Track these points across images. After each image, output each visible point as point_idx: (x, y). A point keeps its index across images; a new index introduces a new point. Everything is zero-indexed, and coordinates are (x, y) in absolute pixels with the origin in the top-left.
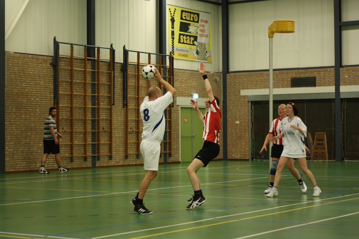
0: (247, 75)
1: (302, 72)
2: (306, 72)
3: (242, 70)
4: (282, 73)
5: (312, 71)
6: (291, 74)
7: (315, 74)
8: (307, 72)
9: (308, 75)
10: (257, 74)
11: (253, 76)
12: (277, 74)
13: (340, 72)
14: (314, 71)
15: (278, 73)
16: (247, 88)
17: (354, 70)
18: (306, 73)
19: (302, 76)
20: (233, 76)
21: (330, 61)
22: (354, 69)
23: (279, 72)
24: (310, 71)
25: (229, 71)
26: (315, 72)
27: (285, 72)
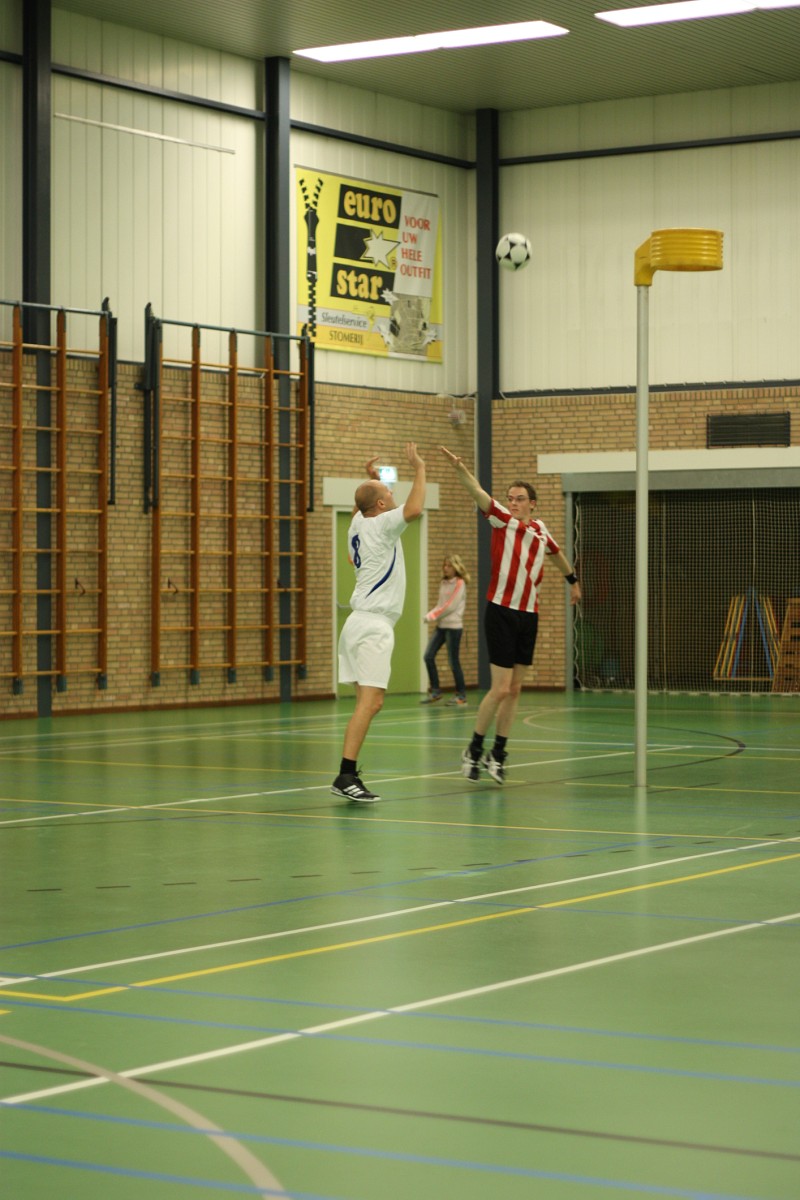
0: (559, 404)
1: (743, 398)
2: (759, 397)
3: (543, 387)
4: (676, 401)
5: (777, 393)
6: (708, 403)
7: (788, 404)
8: (761, 395)
9: (764, 405)
10: (593, 403)
11: (580, 408)
12: (661, 402)
14: (782, 394)
15: (663, 399)
16: (561, 447)
18: (759, 400)
19: (746, 409)
20: (514, 408)
23: (666, 396)
24: (772, 394)
25: (501, 392)
26: (786, 396)
27: (688, 395)
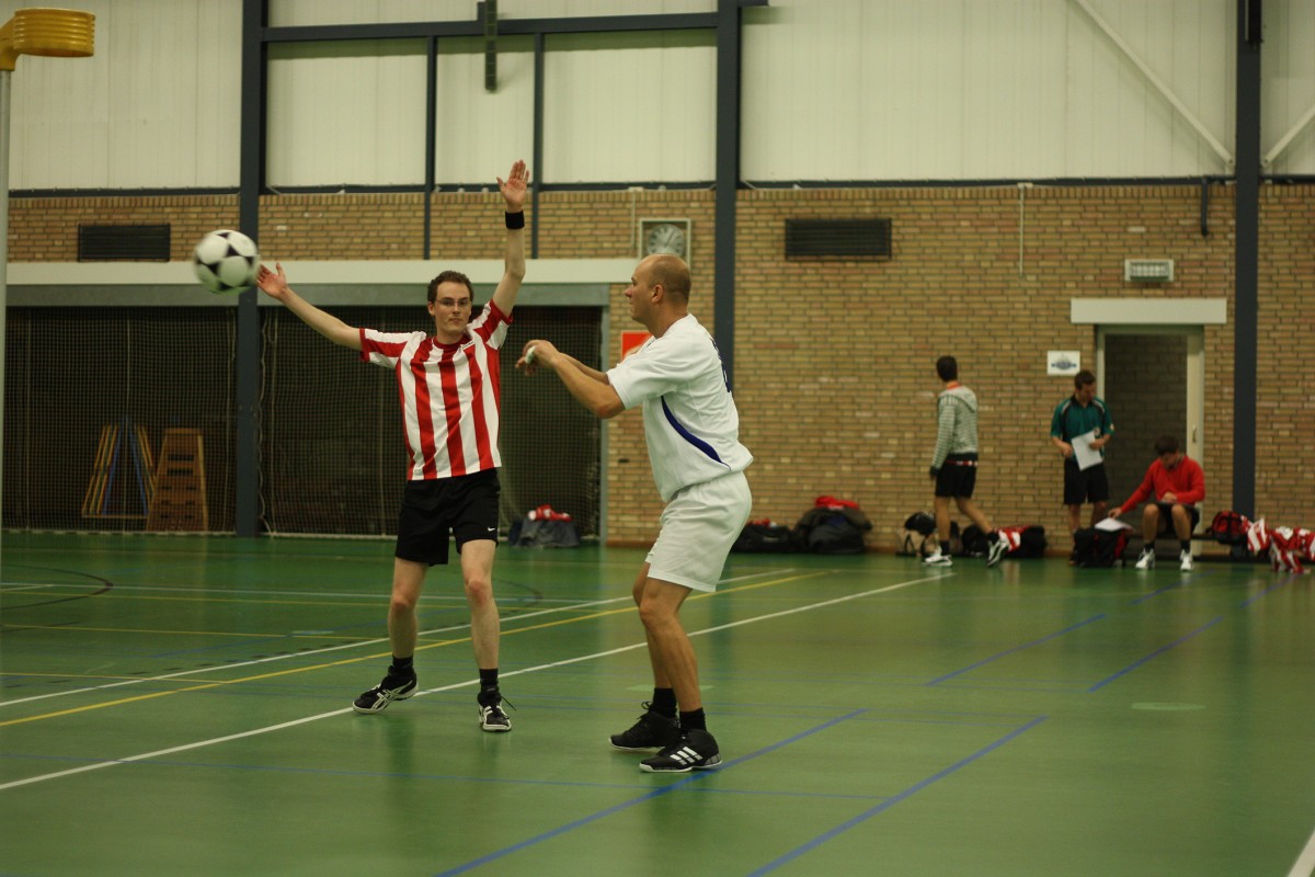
1: (118, 207)
2: (136, 207)
4: (44, 208)
5: (157, 203)
6: (80, 211)
7: (169, 215)
8: (139, 204)
9: (142, 216)
12: (27, 209)
13: (260, 209)
14: (163, 203)
15: (30, 206)
17: (307, 205)
18: (137, 210)
19: (121, 219)
21: (225, 170)
22: (311, 202)
23: (33, 202)
24: (151, 203)
26: (166, 206)
27: (58, 202)
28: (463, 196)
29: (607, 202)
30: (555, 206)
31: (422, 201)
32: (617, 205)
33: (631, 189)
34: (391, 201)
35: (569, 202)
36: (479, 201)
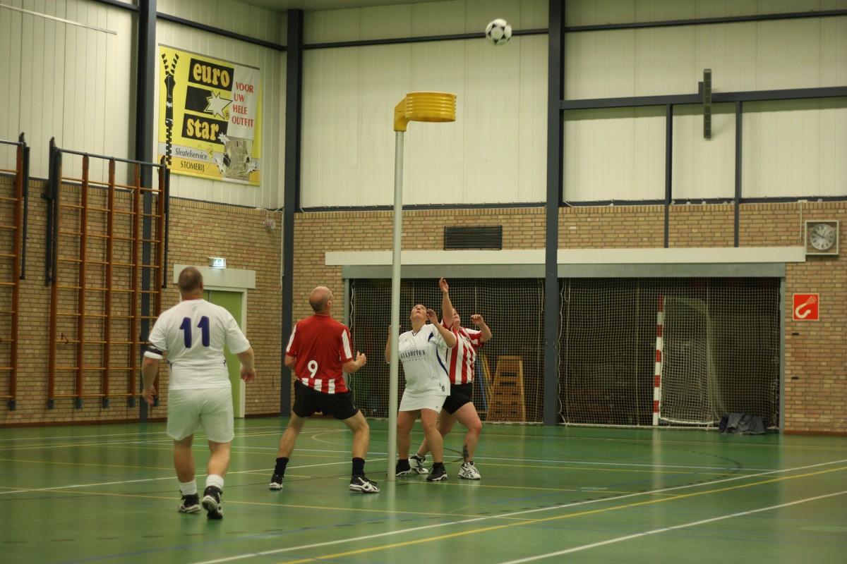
0: (341, 216)
1: (470, 215)
3: (330, 205)
4: (423, 216)
5: (494, 213)
6: (445, 218)
7: (501, 220)
9: (484, 221)
10: (365, 216)
11: (356, 220)
13: (559, 216)
14: (497, 213)
15: (414, 215)
17: (590, 213)
18: (481, 217)
19: (472, 223)
20: (309, 219)
21: (537, 191)
22: (592, 211)
23: (416, 212)
24: (490, 213)
27: (432, 212)
28: (690, 206)
29: (784, 210)
30: (750, 213)
31: (663, 210)
32: (790, 212)
33: (800, 201)
34: (643, 210)
35: (759, 210)
36: (700, 209)
